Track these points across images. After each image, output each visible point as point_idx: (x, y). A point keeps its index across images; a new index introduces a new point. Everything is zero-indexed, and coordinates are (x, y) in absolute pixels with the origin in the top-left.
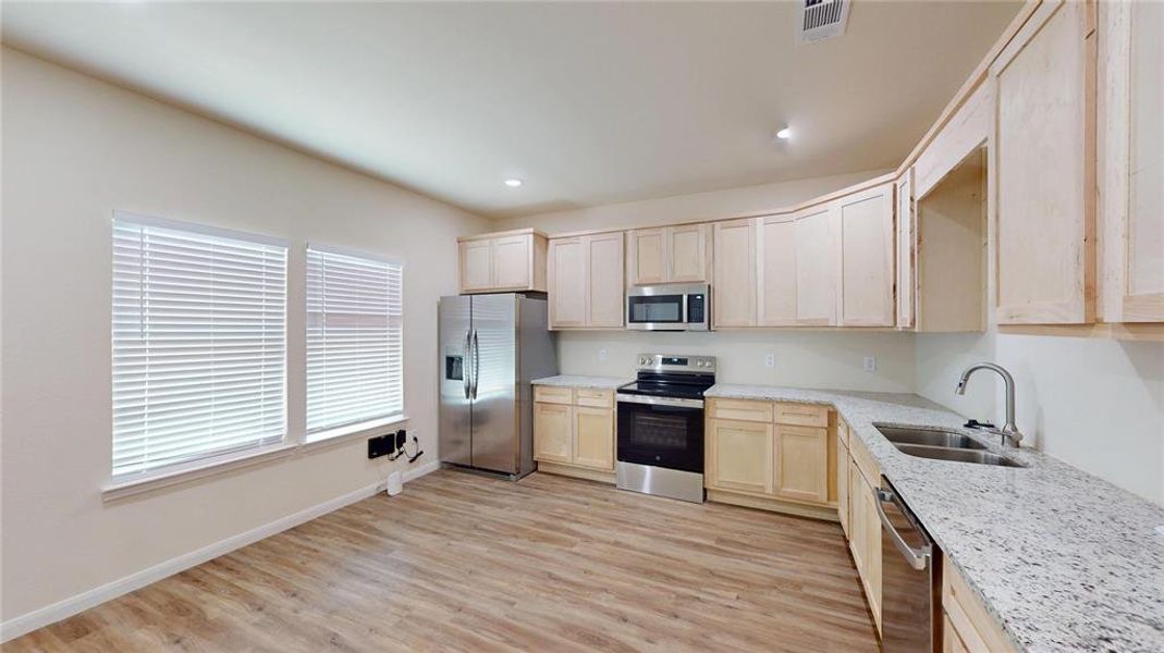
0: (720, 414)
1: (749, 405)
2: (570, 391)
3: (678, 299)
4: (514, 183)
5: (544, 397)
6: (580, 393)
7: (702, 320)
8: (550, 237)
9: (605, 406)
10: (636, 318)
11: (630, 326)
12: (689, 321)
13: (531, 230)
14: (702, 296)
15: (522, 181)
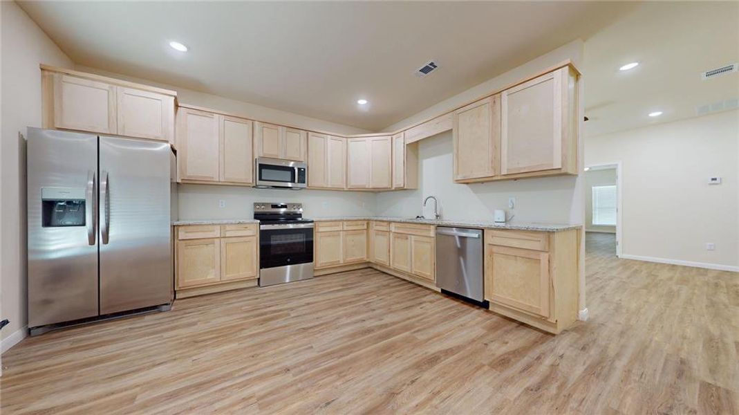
0: (321, 230)
1: (333, 223)
2: (218, 227)
3: (292, 169)
4: (178, 47)
5: (187, 234)
6: (228, 228)
7: (304, 182)
8: (179, 105)
9: (252, 234)
10: (263, 178)
11: (259, 182)
12: (298, 182)
13: (175, 93)
14: (304, 169)
15: (189, 48)
